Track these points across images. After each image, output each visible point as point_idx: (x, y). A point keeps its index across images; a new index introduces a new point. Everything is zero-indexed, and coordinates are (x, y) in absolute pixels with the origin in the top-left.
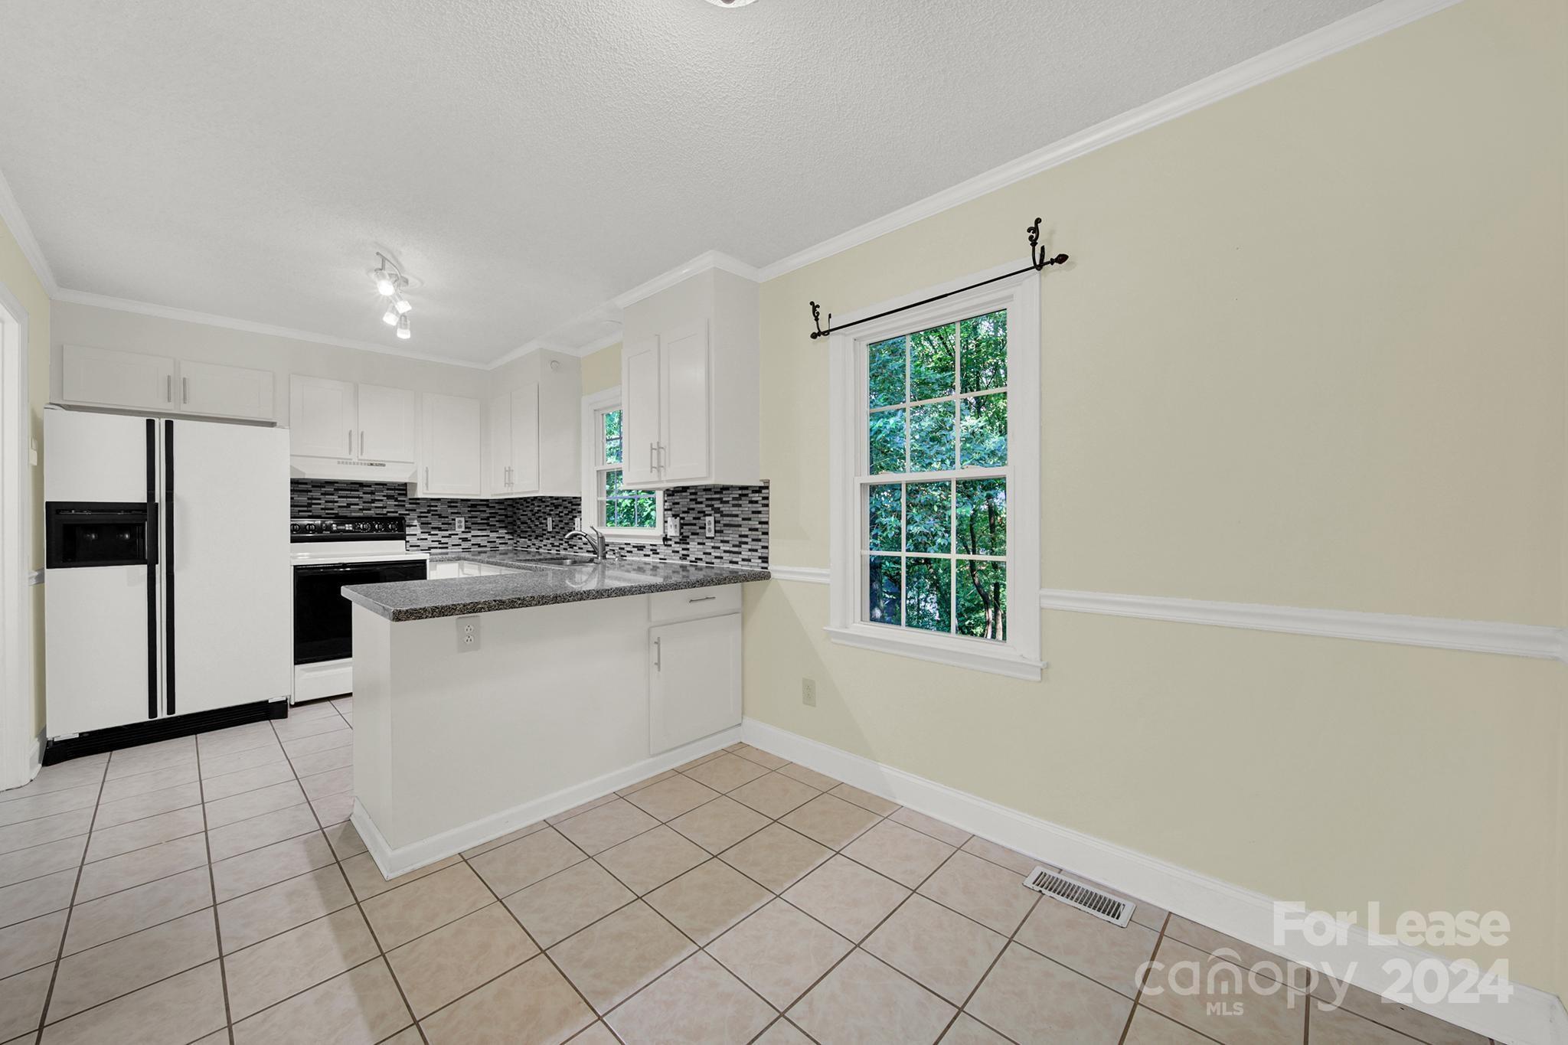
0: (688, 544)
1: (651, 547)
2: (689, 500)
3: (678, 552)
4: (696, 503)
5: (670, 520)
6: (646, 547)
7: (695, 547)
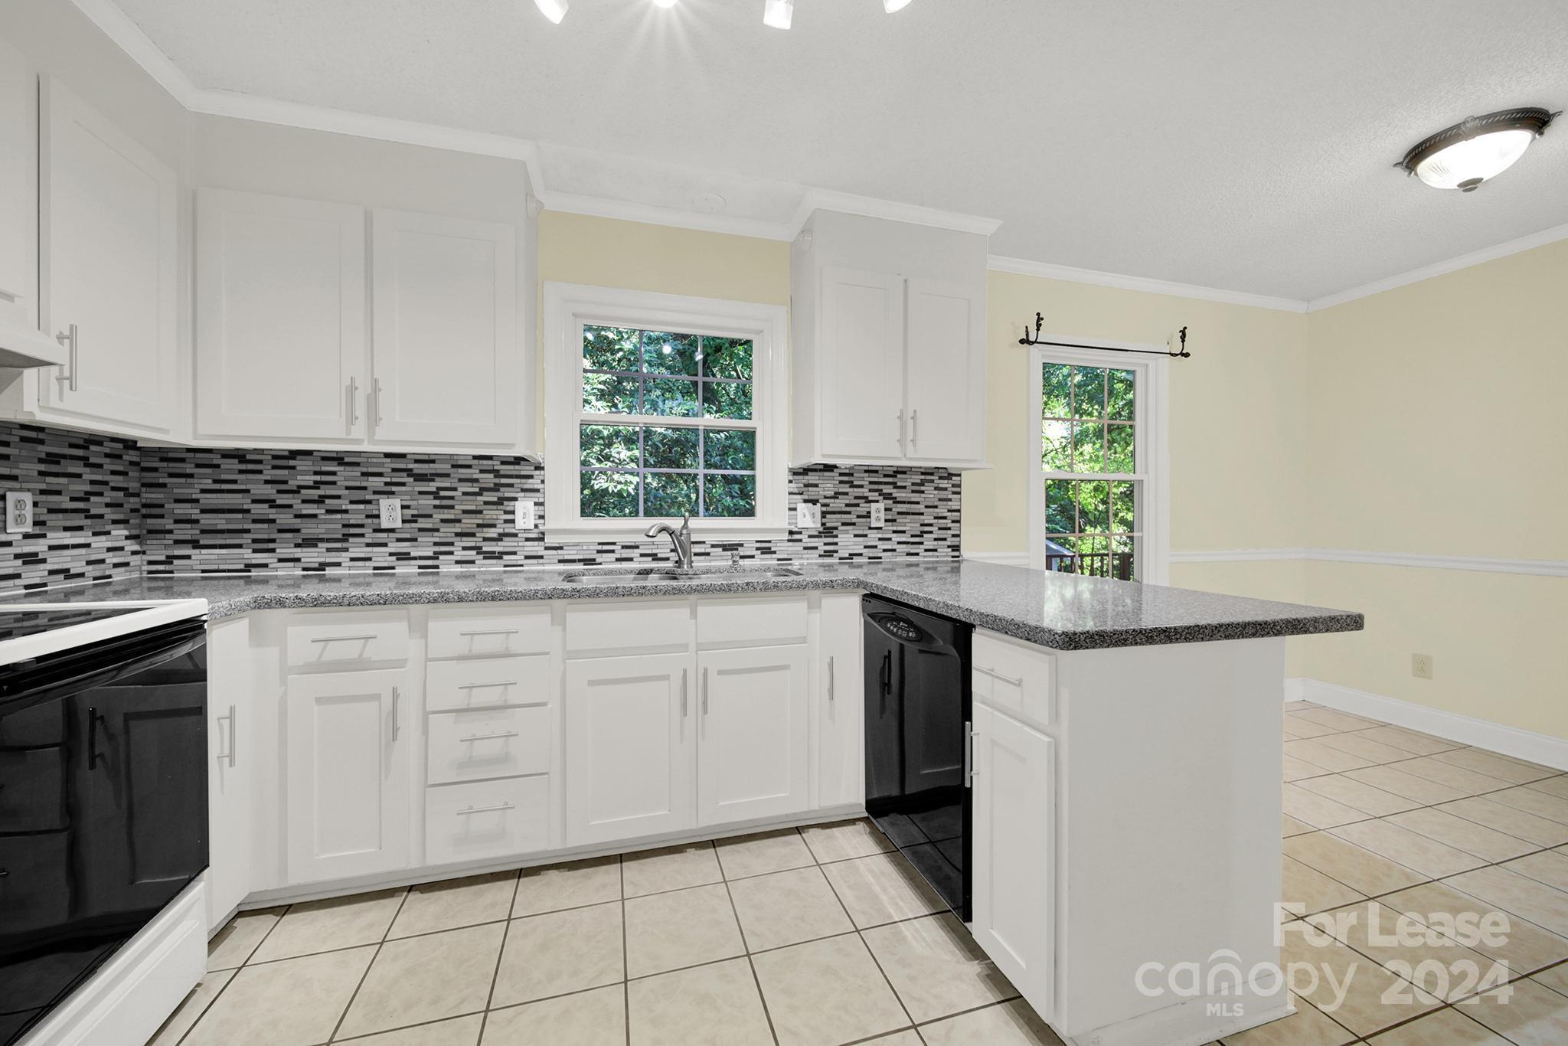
0: (836, 536)
1: (758, 545)
2: (838, 482)
3: (816, 548)
4: (850, 487)
5: (802, 507)
6: (745, 545)
7: (850, 540)
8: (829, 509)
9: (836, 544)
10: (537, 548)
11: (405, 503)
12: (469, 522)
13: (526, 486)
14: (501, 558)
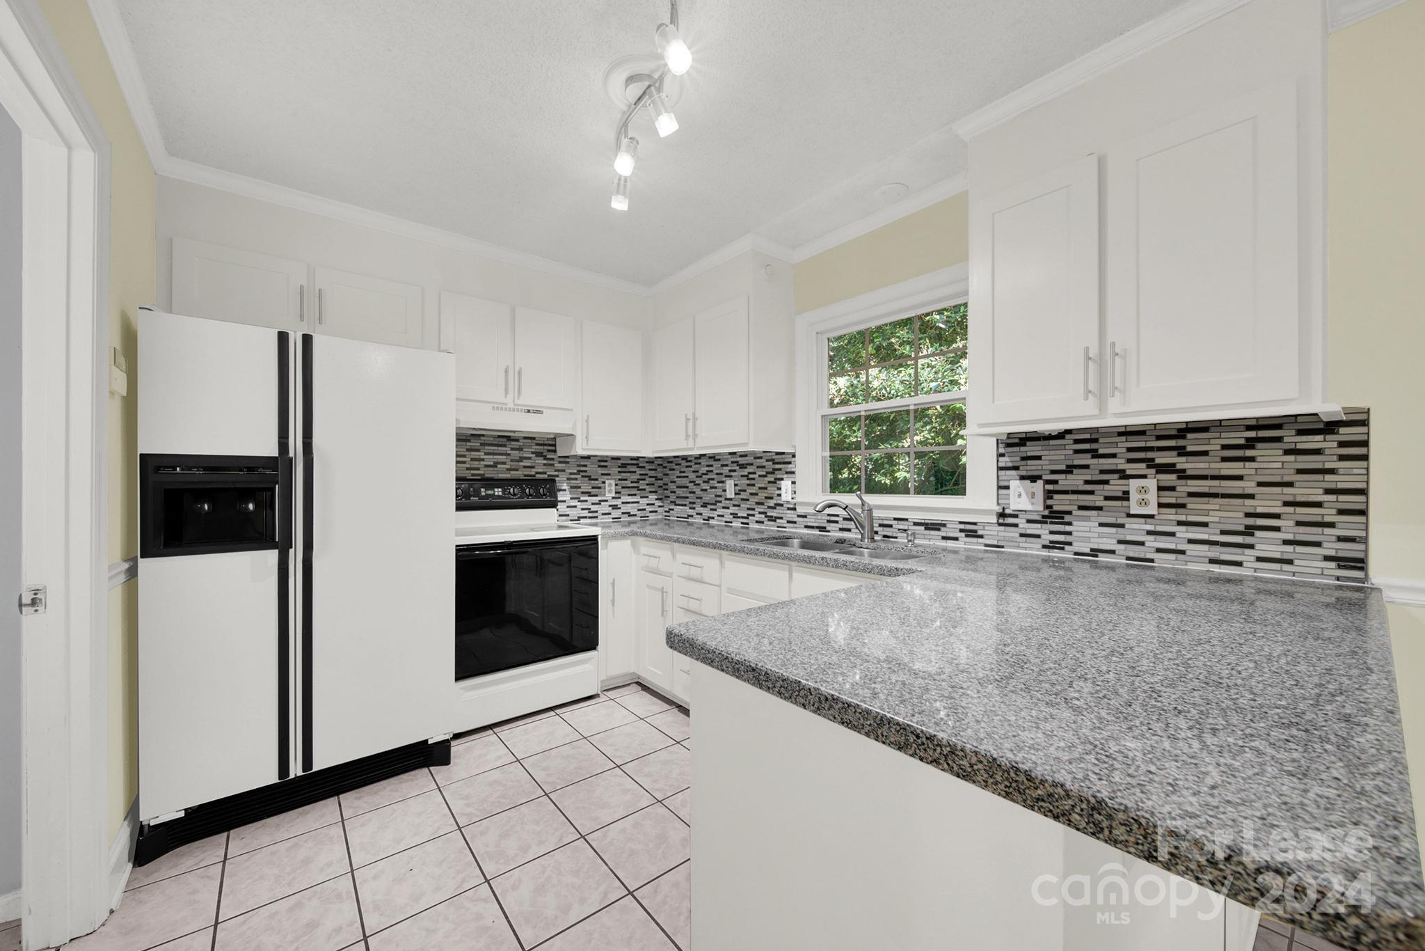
0: (1070, 524)
1: (962, 526)
2: (1071, 452)
3: (1038, 536)
4: (1093, 457)
5: (1016, 485)
6: (948, 526)
7: (1092, 530)
8: (1057, 487)
9: (1070, 533)
10: (791, 515)
11: (736, 483)
12: (762, 495)
13: (788, 470)
14: (775, 521)
